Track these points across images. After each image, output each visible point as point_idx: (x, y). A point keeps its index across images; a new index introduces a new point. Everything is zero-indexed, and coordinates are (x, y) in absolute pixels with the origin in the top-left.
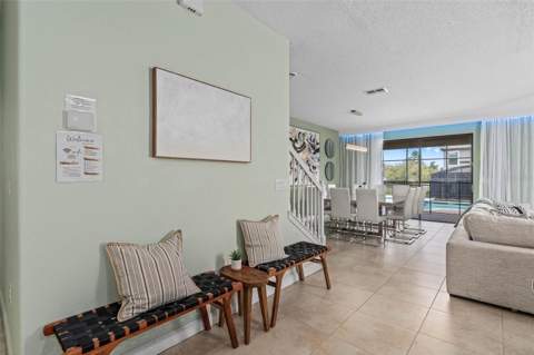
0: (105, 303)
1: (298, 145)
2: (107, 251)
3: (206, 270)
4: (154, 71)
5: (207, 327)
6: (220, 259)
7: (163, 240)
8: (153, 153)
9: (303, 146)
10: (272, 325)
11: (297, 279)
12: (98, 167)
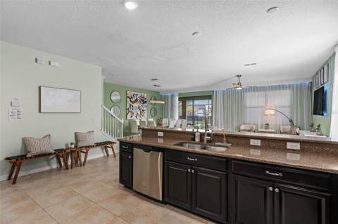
0: (24, 154)
1: (133, 100)
2: (24, 140)
3: (61, 148)
4: (40, 88)
5: (61, 166)
6: (67, 145)
7: (44, 138)
8: (40, 112)
9: (137, 100)
10: (84, 165)
11: (106, 155)
12: (21, 116)
